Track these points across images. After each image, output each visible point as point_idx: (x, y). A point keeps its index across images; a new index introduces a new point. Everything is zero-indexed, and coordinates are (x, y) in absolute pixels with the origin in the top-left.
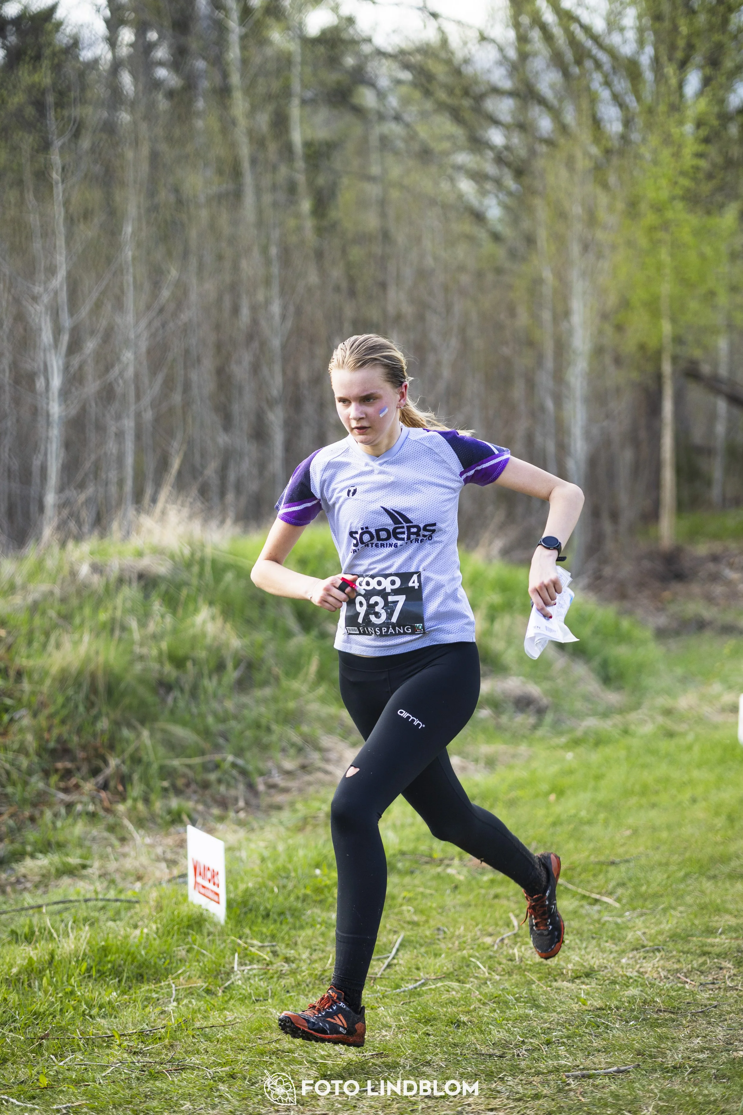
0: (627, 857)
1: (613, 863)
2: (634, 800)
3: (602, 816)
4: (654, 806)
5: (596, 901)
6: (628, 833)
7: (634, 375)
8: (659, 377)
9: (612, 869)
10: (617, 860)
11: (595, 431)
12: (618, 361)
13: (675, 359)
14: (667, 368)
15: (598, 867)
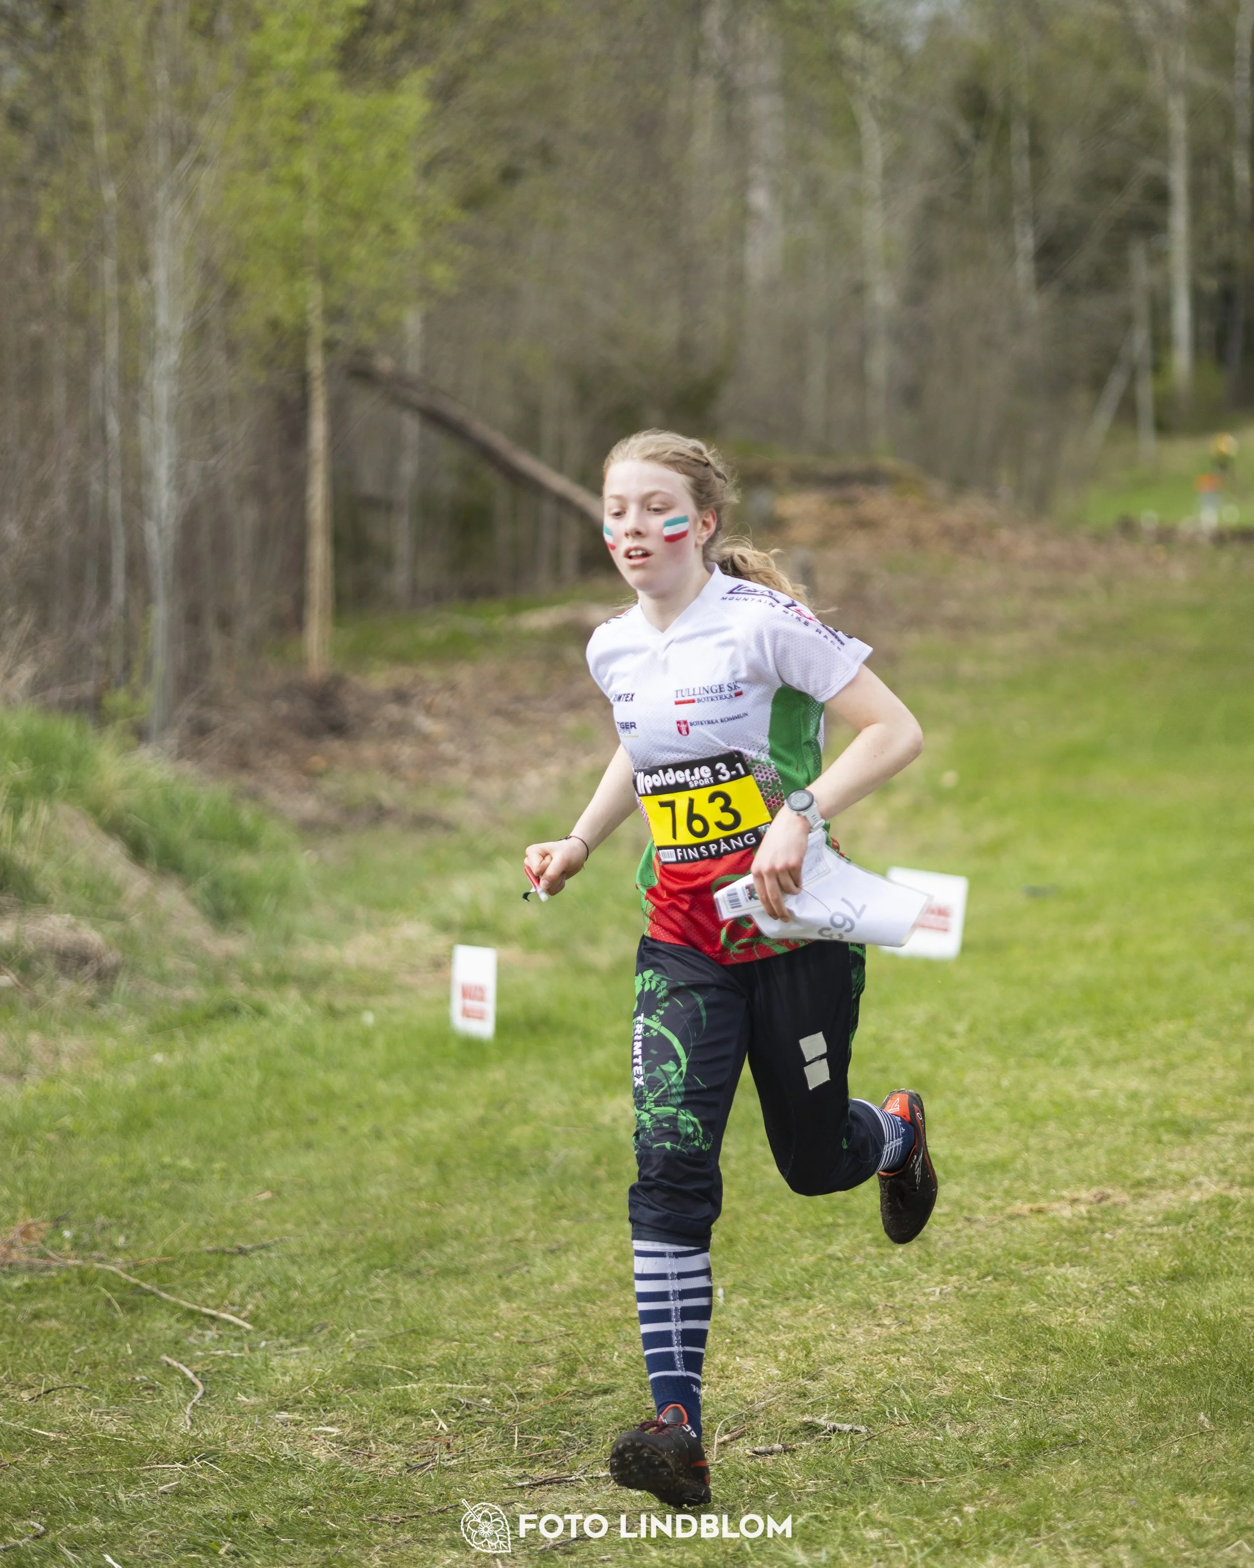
0: (266, 1240)
1: (242, 1251)
2: (272, 1136)
3: (217, 1166)
4: (309, 1146)
5: (213, 1318)
6: (267, 1195)
7: (261, 377)
8: (303, 379)
9: (239, 1262)
10: (249, 1246)
11: (193, 471)
12: (232, 350)
13: (330, 346)
14: (316, 362)
15: (214, 1259)
